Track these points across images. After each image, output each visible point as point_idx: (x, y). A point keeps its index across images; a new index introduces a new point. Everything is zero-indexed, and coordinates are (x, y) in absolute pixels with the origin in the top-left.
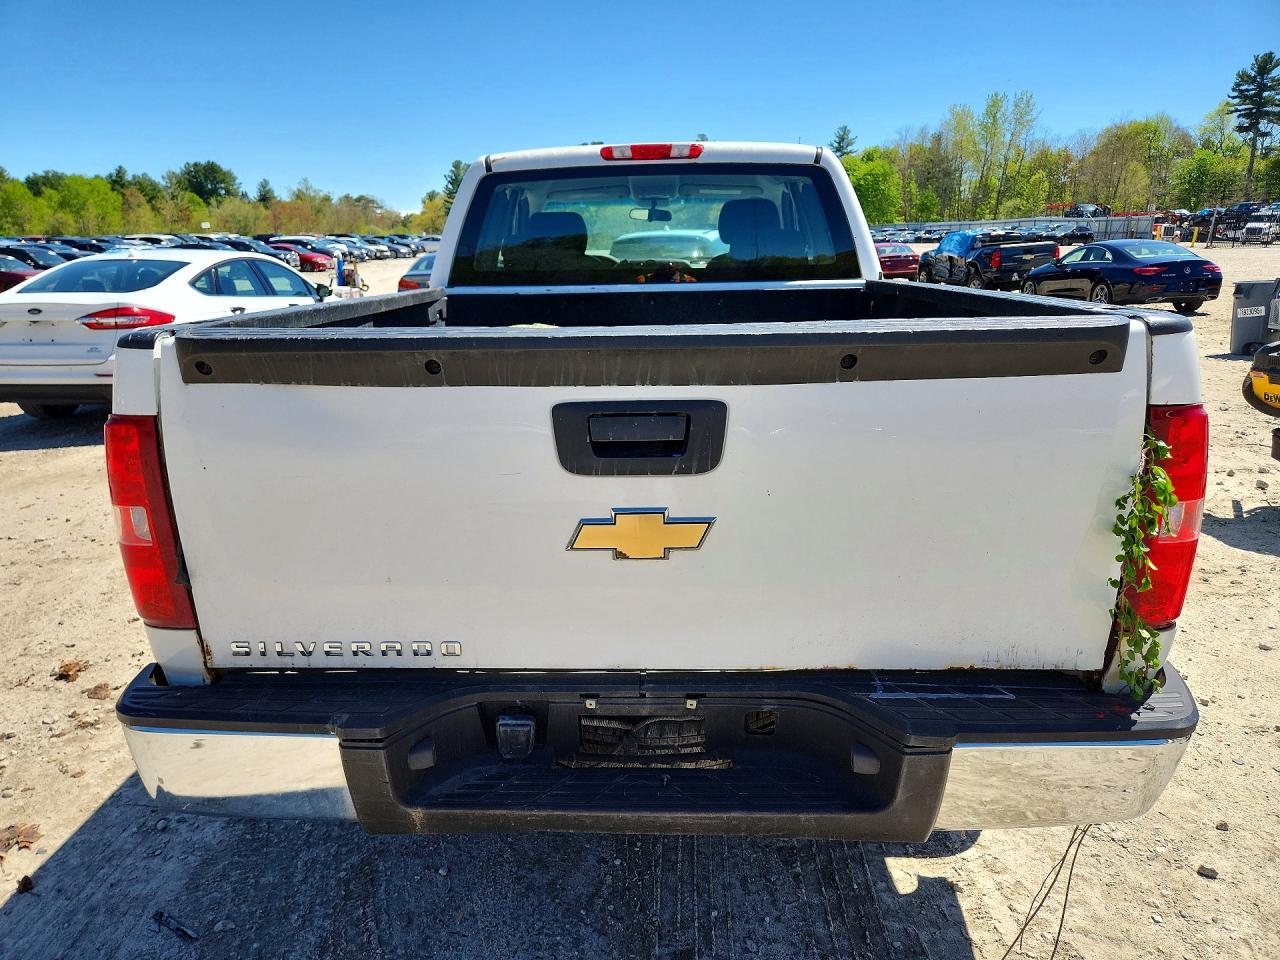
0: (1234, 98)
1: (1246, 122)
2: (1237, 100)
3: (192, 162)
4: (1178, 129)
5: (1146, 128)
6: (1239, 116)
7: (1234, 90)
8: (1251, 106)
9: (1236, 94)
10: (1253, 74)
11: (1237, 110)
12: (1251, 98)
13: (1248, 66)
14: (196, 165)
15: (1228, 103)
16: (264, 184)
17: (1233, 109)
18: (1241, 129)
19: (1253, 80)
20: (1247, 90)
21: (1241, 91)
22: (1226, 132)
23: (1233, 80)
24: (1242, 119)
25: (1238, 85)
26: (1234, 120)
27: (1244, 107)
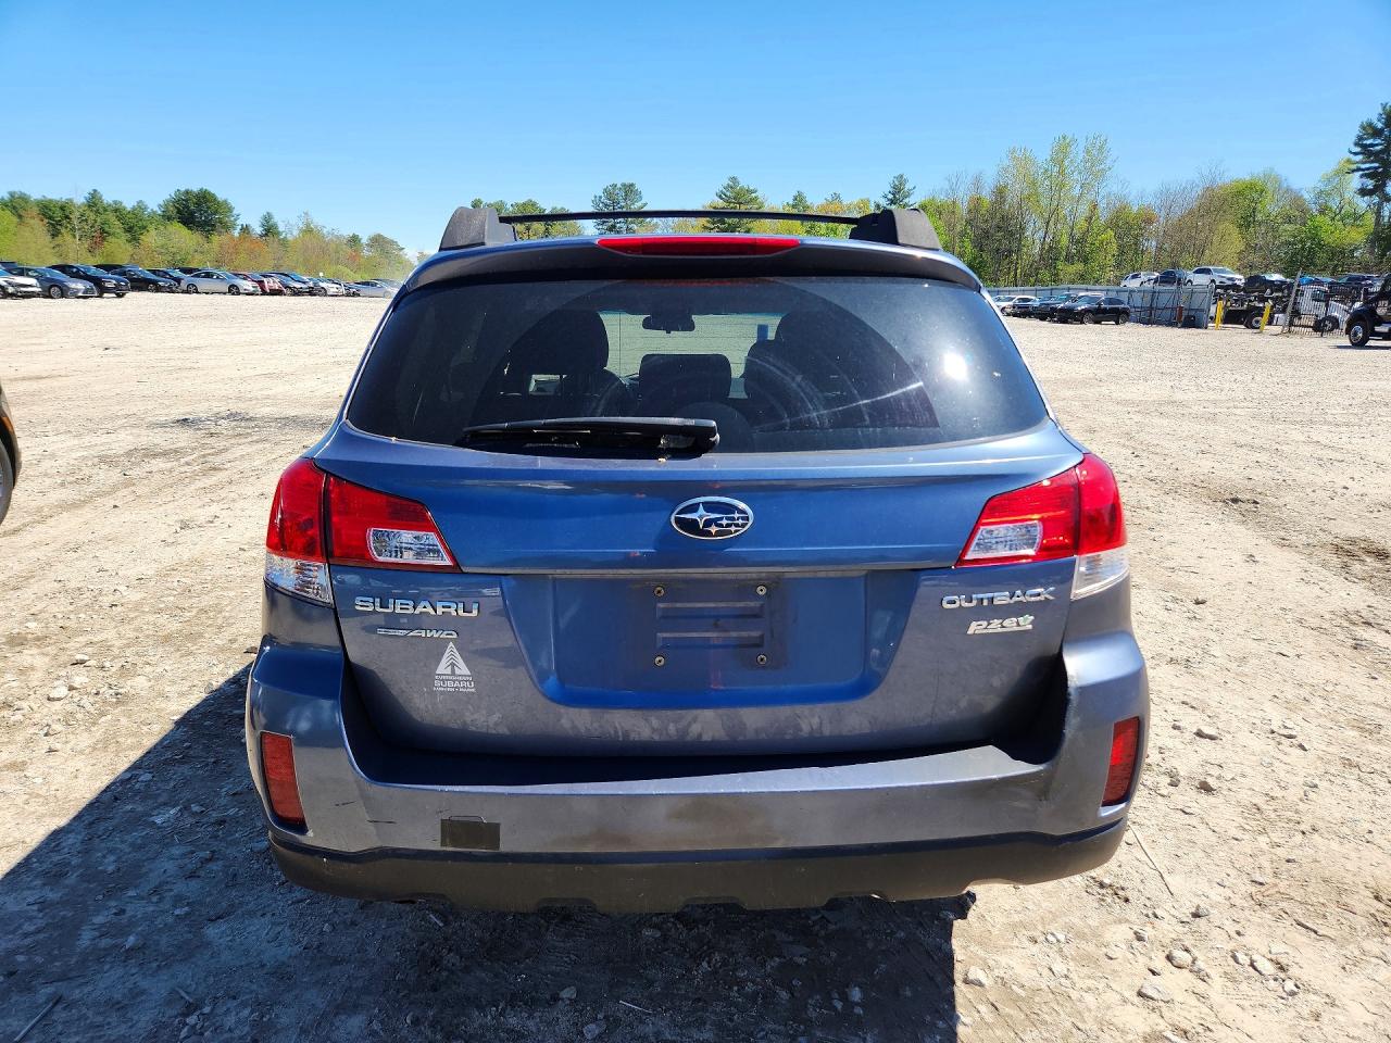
0: (1355, 154)
1: (1370, 184)
2: (1360, 157)
3: (183, 189)
4: (1288, 190)
5: (1251, 187)
6: (1362, 176)
7: (1356, 144)
8: (1376, 165)
9: (1358, 149)
10: (1380, 125)
11: (1353, 171)
12: (1377, 154)
13: (1374, 115)
14: (187, 192)
15: (1349, 161)
16: (267, 219)
17: (1354, 167)
18: (1363, 192)
20: (1372, 145)
21: (1364, 147)
22: (1347, 196)
23: (1356, 131)
24: (1364, 180)
25: (1360, 138)
26: (1356, 181)
27: (1367, 166)
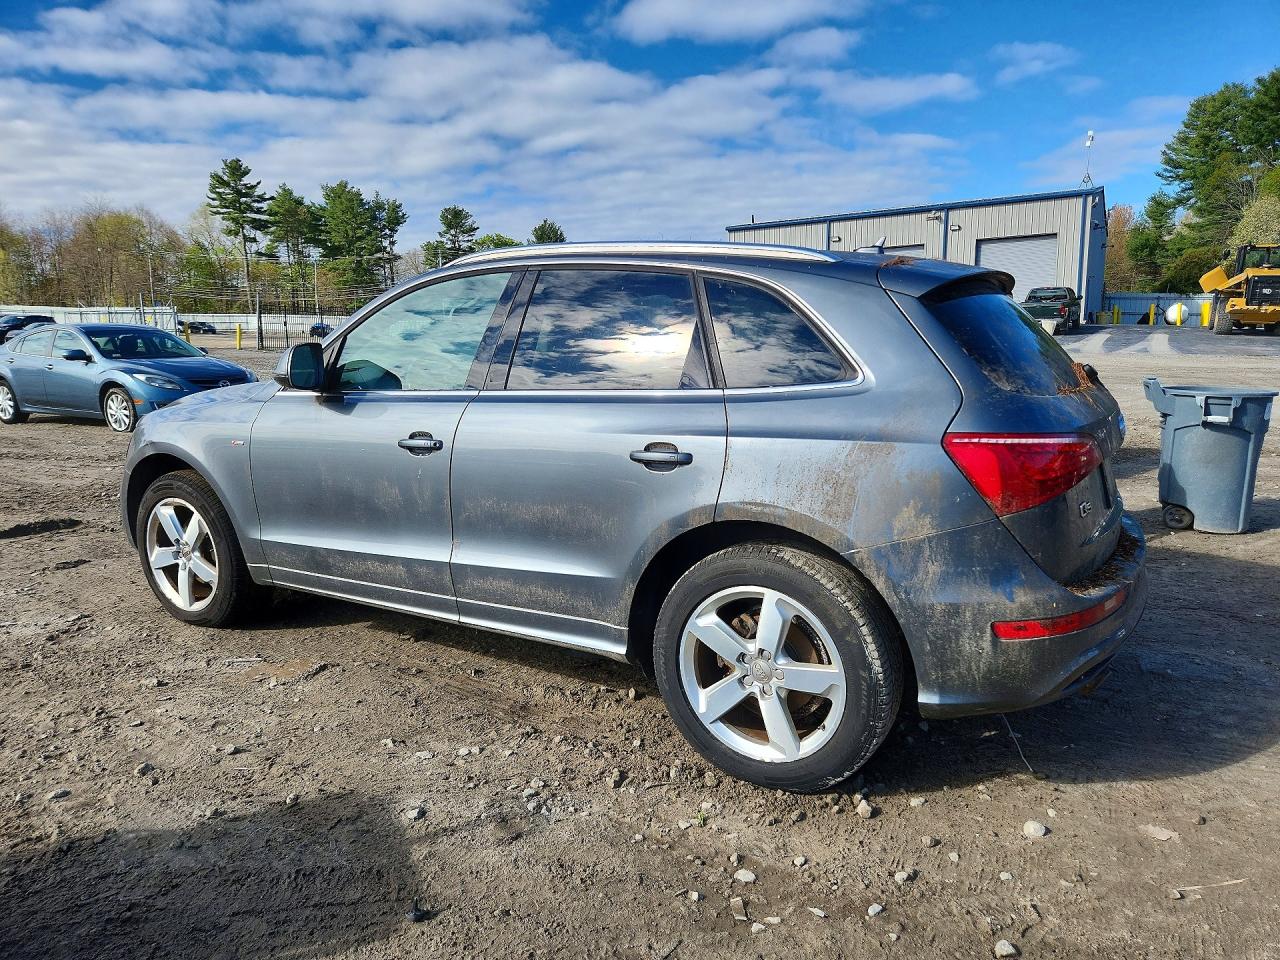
0: (213, 199)
1: (232, 226)
2: (217, 203)
4: (163, 225)
5: (128, 219)
6: (224, 219)
7: (211, 192)
8: (232, 210)
9: (214, 196)
10: (226, 178)
11: (218, 213)
12: (229, 202)
13: (219, 169)
15: (209, 205)
17: (215, 210)
18: (229, 232)
19: (226, 184)
20: (224, 194)
21: (218, 194)
22: (215, 235)
23: (209, 181)
24: (226, 222)
25: (213, 187)
26: (219, 223)
27: (225, 210)
